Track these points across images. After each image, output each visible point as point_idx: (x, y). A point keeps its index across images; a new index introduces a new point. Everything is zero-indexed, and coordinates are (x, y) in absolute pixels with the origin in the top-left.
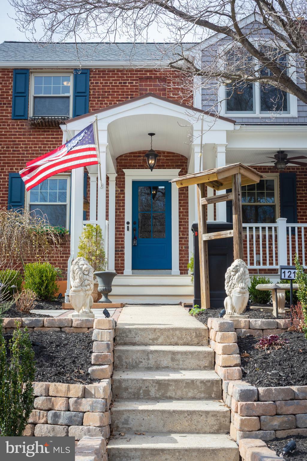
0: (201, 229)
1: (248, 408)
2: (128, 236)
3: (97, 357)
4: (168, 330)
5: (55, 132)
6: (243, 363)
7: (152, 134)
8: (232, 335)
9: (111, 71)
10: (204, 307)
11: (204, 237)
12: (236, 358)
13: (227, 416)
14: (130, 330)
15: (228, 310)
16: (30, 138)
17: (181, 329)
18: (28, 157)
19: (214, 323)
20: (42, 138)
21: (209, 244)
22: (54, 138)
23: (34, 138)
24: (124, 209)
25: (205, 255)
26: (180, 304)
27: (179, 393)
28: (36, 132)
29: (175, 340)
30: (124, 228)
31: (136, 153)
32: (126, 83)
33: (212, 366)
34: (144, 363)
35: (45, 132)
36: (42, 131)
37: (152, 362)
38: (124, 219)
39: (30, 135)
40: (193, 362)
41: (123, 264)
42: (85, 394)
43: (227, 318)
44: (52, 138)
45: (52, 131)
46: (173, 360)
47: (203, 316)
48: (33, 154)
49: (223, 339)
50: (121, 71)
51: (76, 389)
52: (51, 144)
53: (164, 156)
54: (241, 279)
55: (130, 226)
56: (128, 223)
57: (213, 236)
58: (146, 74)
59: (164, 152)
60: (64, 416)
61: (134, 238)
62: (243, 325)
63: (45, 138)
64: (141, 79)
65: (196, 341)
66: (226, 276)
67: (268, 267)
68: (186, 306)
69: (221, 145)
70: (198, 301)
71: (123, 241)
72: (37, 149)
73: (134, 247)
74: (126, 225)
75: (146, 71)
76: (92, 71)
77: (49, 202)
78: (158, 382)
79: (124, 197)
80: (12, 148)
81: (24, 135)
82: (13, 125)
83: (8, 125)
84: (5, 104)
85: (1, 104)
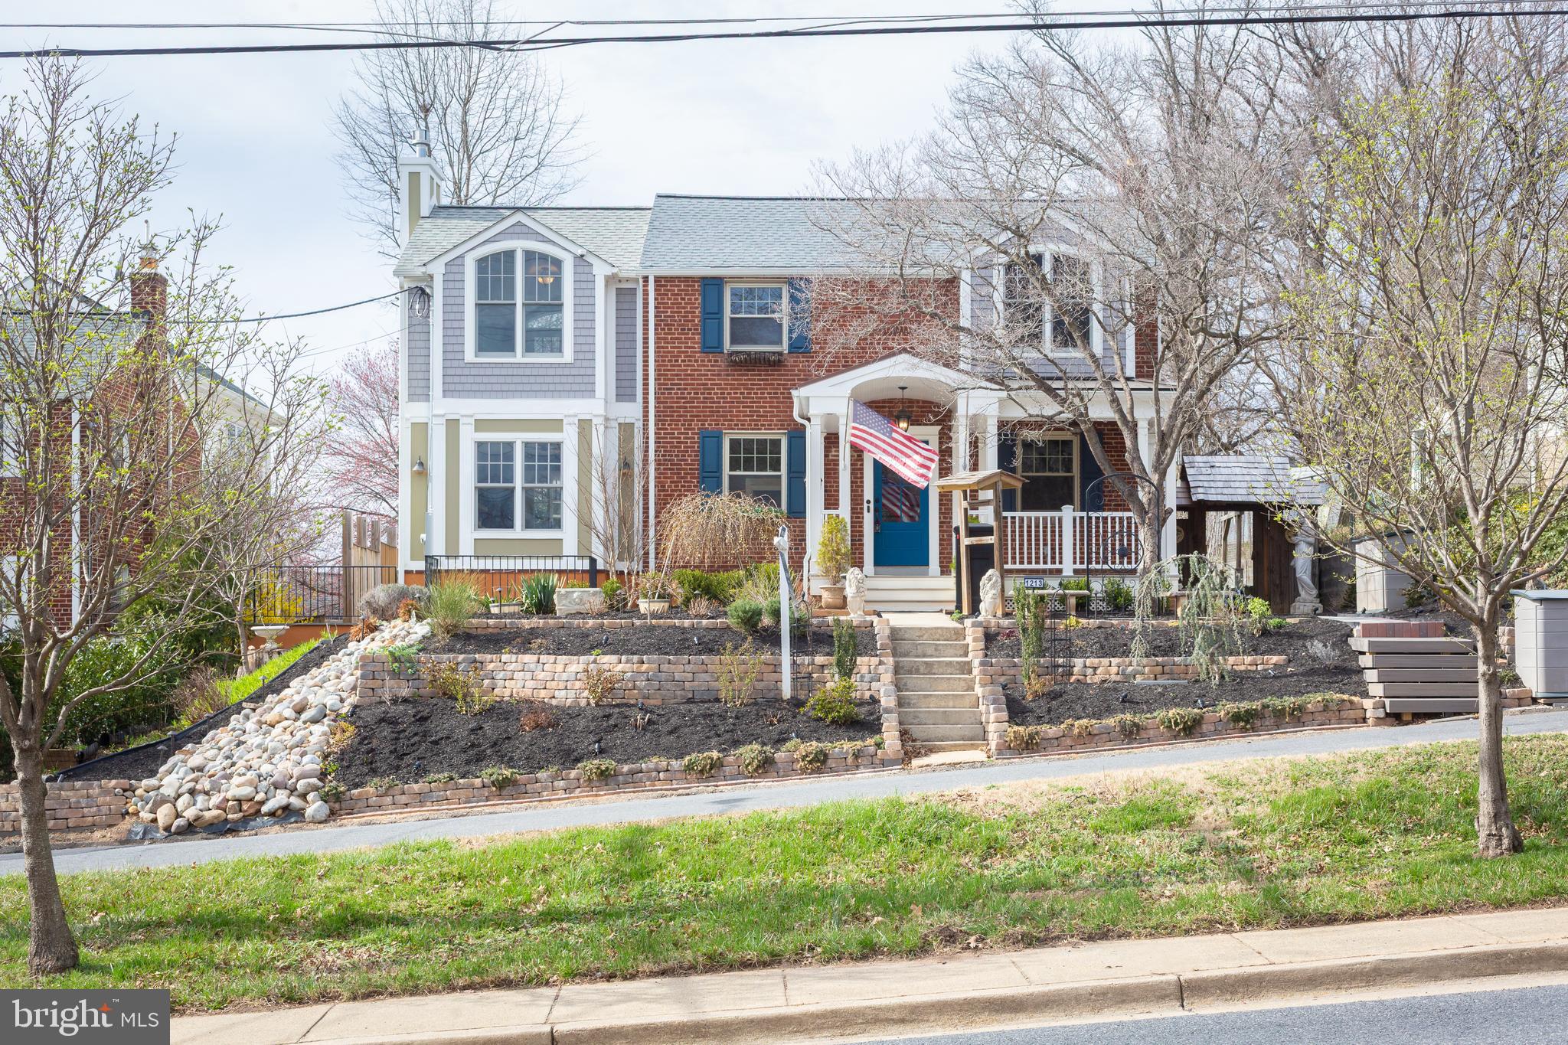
0: (962, 532)
1: (984, 670)
2: (868, 519)
3: (882, 645)
4: (931, 629)
5: (763, 371)
6: (987, 648)
7: (903, 388)
8: (980, 630)
9: (842, 281)
10: (965, 612)
11: (966, 541)
12: (982, 645)
13: (973, 681)
14: (900, 629)
15: (983, 612)
16: (728, 380)
17: (942, 628)
18: (727, 407)
19: (968, 622)
20: (745, 380)
21: (971, 549)
22: (763, 380)
23: (733, 380)
24: (862, 482)
25: (967, 560)
26: (941, 611)
27: (941, 670)
28: (736, 371)
29: (938, 636)
30: (862, 509)
31: (878, 402)
33: (966, 654)
34: (914, 652)
35: (749, 370)
36: (746, 371)
37: (920, 651)
38: (862, 496)
39: (728, 375)
40: (952, 651)
41: (862, 558)
42: (881, 663)
43: (980, 618)
44: (760, 380)
45: (758, 370)
46: (936, 650)
47: (961, 620)
48: (733, 403)
49: (973, 632)
50: (858, 282)
51: (875, 660)
52: (758, 389)
53: (918, 407)
54: (993, 587)
55: (872, 506)
56: (868, 502)
57: (974, 540)
59: (918, 401)
60: (867, 677)
61: (876, 522)
62: (993, 624)
63: (750, 380)
65: (954, 637)
66: (981, 584)
67: (1049, 566)
68: (948, 613)
69: (992, 416)
70: (959, 607)
71: (861, 527)
72: (738, 395)
73: (876, 535)
74: (865, 505)
75: (893, 282)
78: (926, 663)
79: (862, 465)
80: (702, 394)
81: (719, 375)
82: (702, 361)
83: (696, 361)
84: (690, 329)
85: (683, 329)
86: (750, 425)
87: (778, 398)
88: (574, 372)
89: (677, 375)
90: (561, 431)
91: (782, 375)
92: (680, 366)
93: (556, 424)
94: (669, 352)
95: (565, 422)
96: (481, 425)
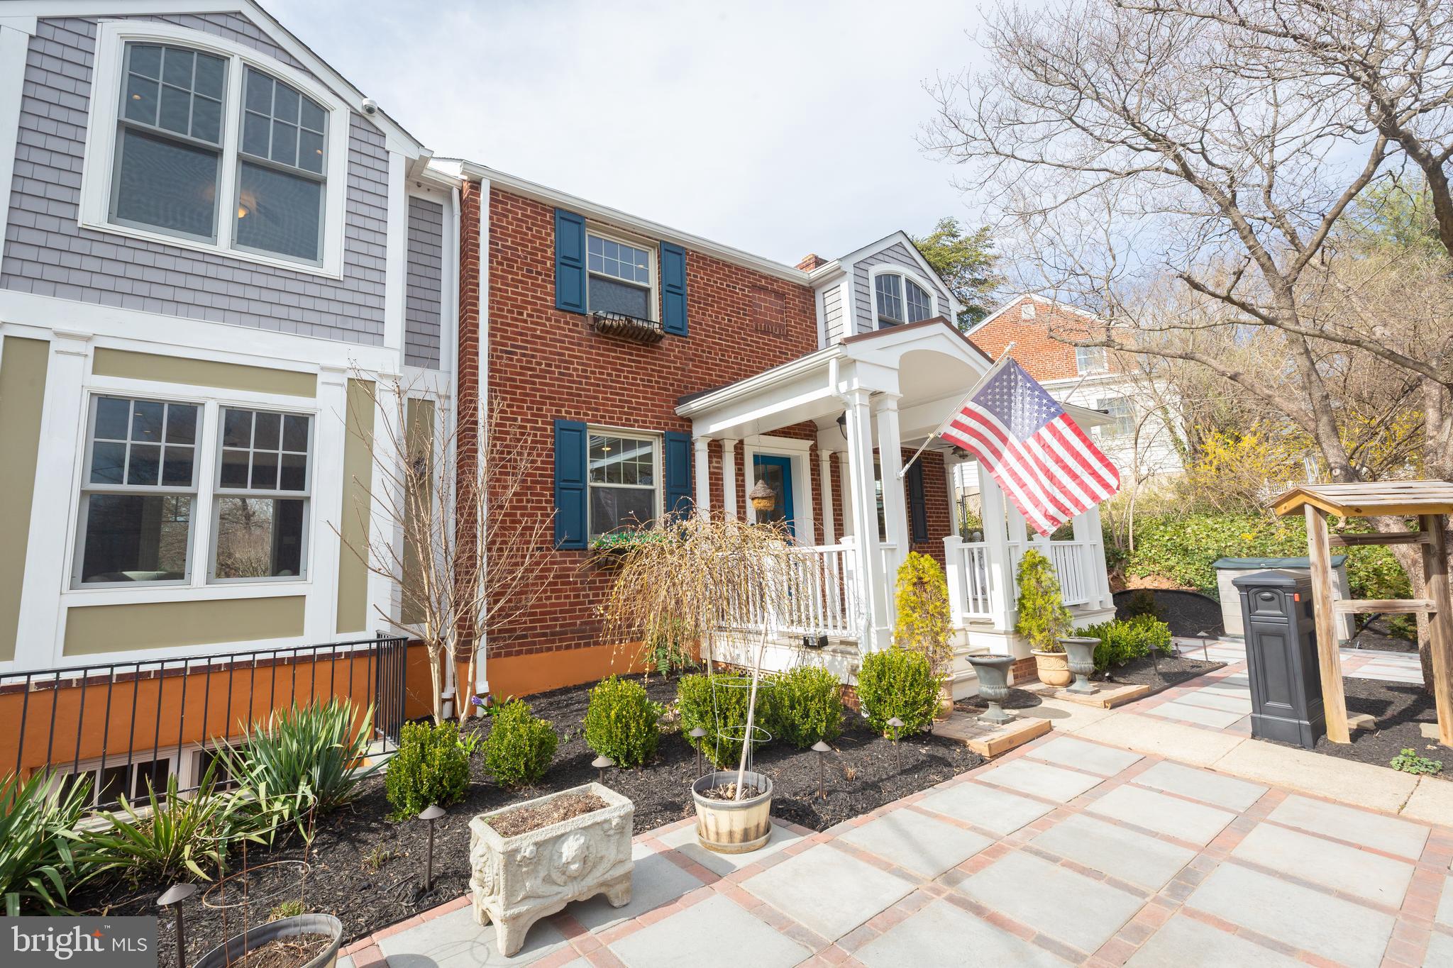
5: (634, 349)
9: (714, 262)
16: (591, 353)
18: (589, 390)
20: (613, 357)
22: (633, 361)
23: (597, 354)
28: (601, 343)
32: (735, 288)
35: (617, 346)
36: (612, 345)
39: (591, 347)
44: (630, 360)
45: (629, 348)
48: (598, 385)
50: (729, 266)
52: (628, 372)
58: (760, 281)
63: (619, 358)
64: (754, 287)
72: (605, 377)
75: (760, 276)
76: (687, 254)
77: (625, 483)
79: (743, 481)
80: (557, 367)
81: (580, 345)
82: (556, 321)
83: (549, 319)
84: (540, 274)
85: (528, 271)
86: (620, 419)
87: (652, 387)
88: (341, 295)
89: (521, 334)
90: (312, 394)
91: (656, 359)
92: (525, 321)
93: (304, 382)
94: (509, 298)
95: (320, 379)
96: (106, 359)
